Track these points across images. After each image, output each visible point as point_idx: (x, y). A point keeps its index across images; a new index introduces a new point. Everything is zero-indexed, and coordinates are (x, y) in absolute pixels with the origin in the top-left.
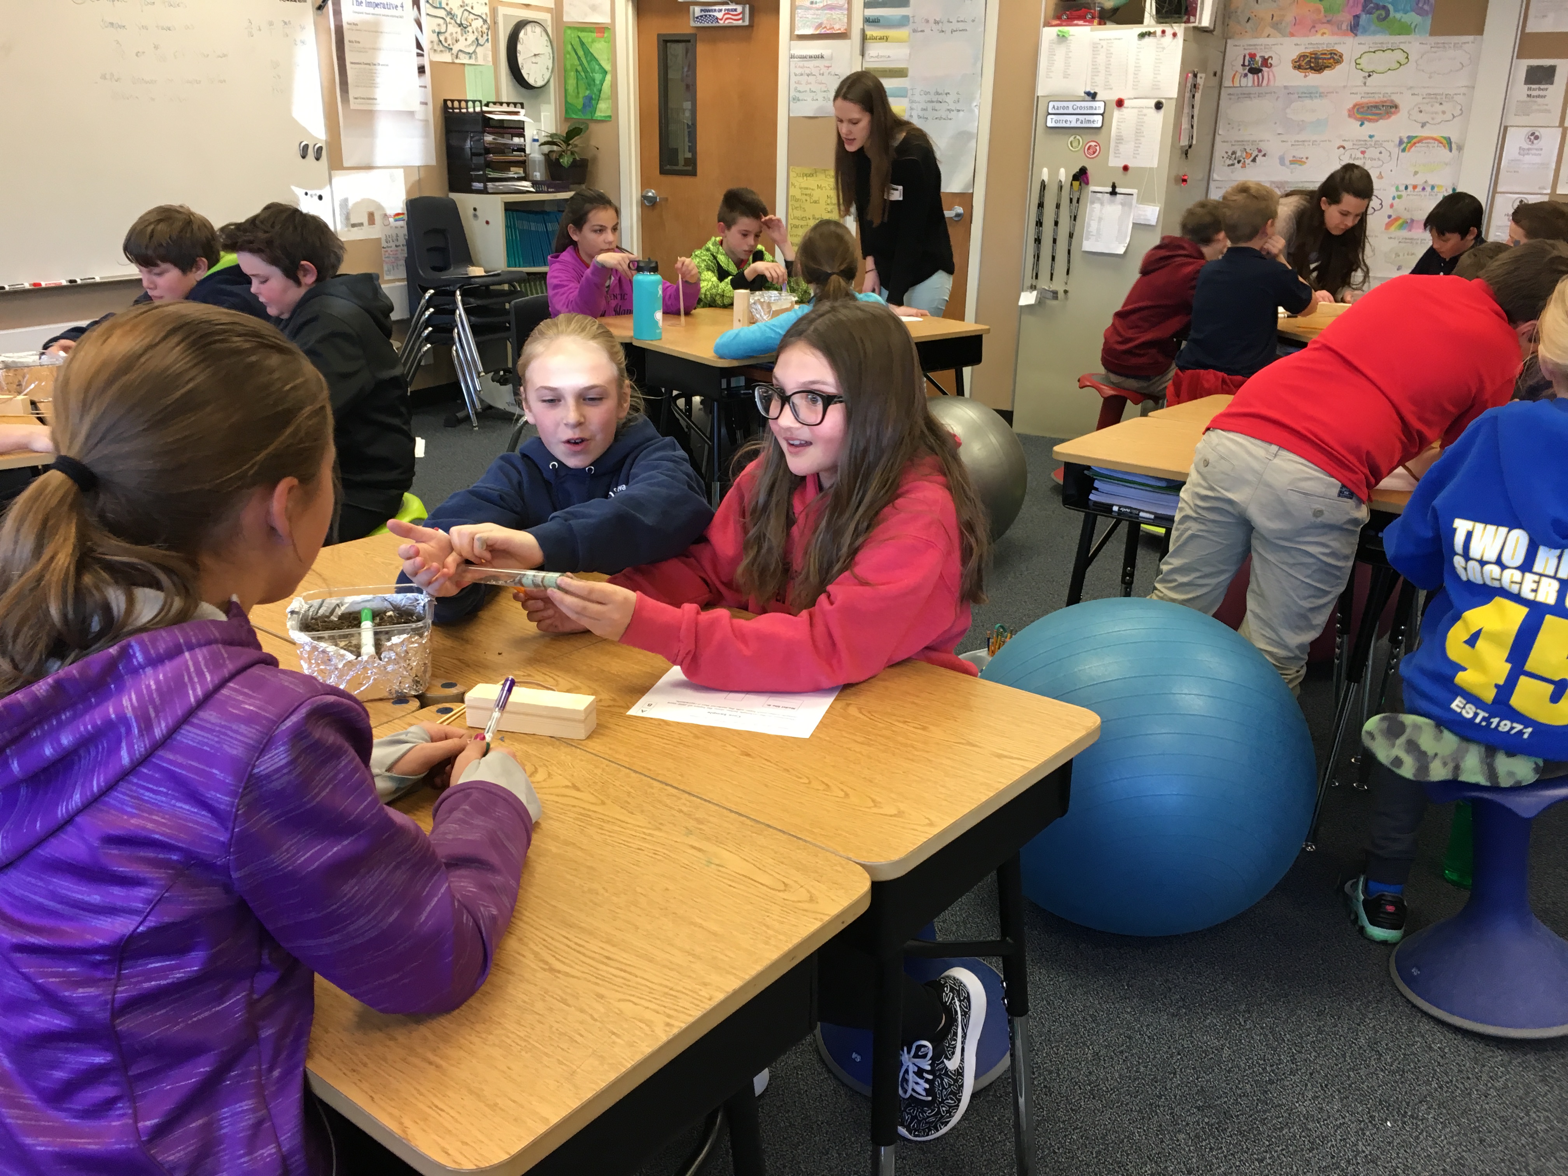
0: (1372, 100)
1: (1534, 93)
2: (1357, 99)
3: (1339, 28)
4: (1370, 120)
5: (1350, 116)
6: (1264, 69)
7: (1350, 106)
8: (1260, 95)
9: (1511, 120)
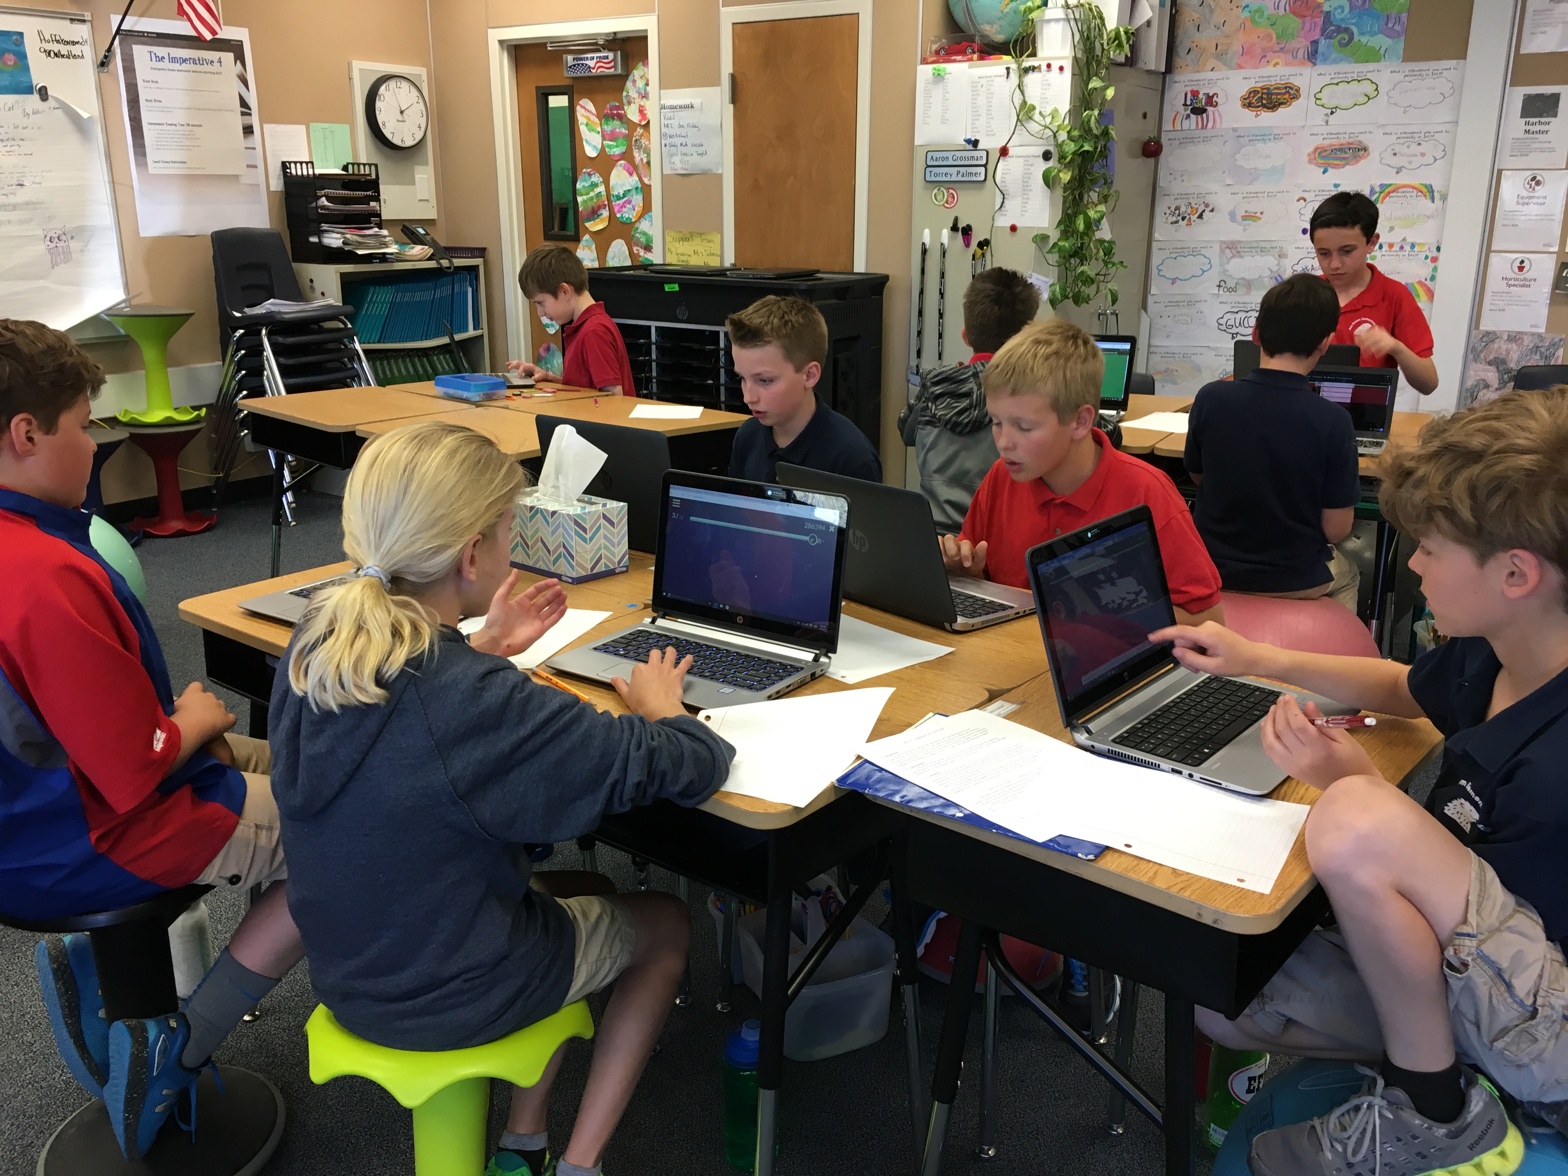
0: (1334, 142)
1: (1533, 128)
2: (1318, 141)
3: (1295, 57)
4: (1335, 166)
5: (1310, 162)
6: (1210, 109)
7: (1311, 149)
8: (1206, 140)
9: (1506, 161)
